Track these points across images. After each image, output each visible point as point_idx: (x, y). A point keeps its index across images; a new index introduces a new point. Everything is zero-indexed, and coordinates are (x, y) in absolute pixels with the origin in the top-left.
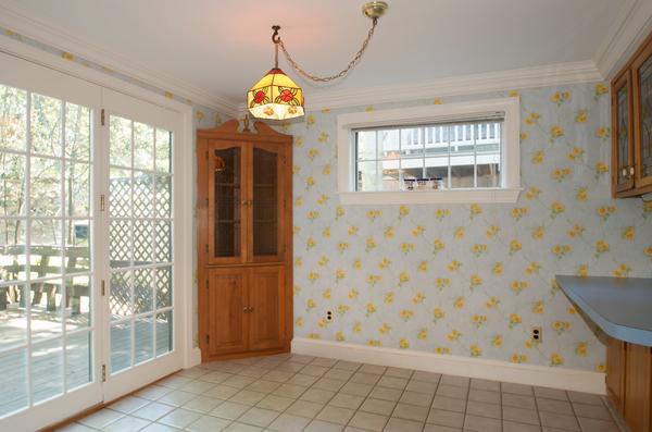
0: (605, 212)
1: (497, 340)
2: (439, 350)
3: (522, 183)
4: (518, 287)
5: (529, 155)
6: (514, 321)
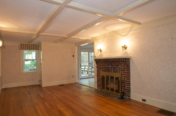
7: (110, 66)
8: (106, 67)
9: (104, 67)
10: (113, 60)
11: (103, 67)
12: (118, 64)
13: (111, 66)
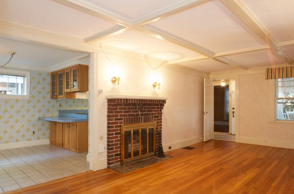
0: (49, 102)
1: (23, 136)
2: (6, 142)
3: (30, 94)
4: (29, 121)
5: (32, 87)
6: (28, 130)
7: (139, 113)
8: (133, 115)
9: (129, 115)
10: (144, 102)
11: (126, 115)
12: (151, 108)
13: (141, 111)
